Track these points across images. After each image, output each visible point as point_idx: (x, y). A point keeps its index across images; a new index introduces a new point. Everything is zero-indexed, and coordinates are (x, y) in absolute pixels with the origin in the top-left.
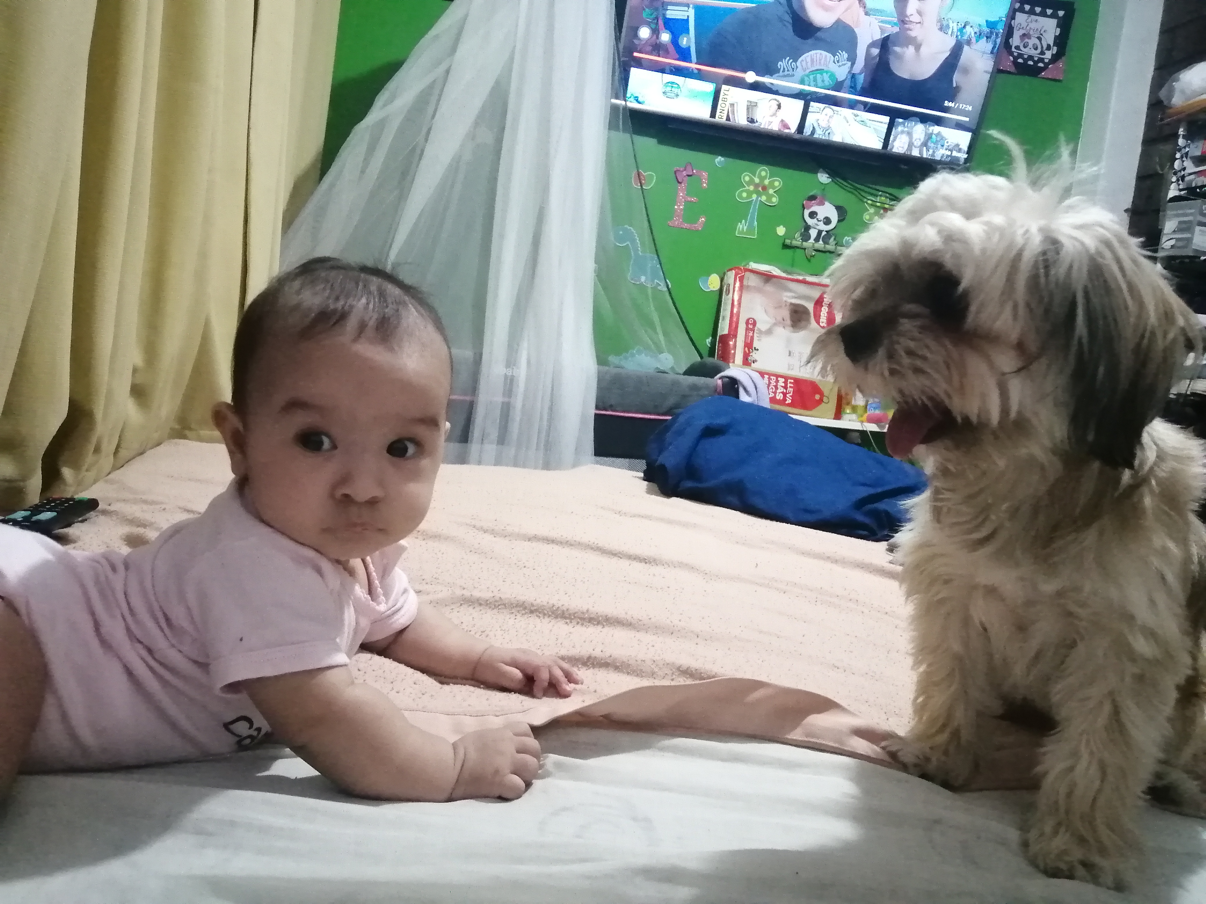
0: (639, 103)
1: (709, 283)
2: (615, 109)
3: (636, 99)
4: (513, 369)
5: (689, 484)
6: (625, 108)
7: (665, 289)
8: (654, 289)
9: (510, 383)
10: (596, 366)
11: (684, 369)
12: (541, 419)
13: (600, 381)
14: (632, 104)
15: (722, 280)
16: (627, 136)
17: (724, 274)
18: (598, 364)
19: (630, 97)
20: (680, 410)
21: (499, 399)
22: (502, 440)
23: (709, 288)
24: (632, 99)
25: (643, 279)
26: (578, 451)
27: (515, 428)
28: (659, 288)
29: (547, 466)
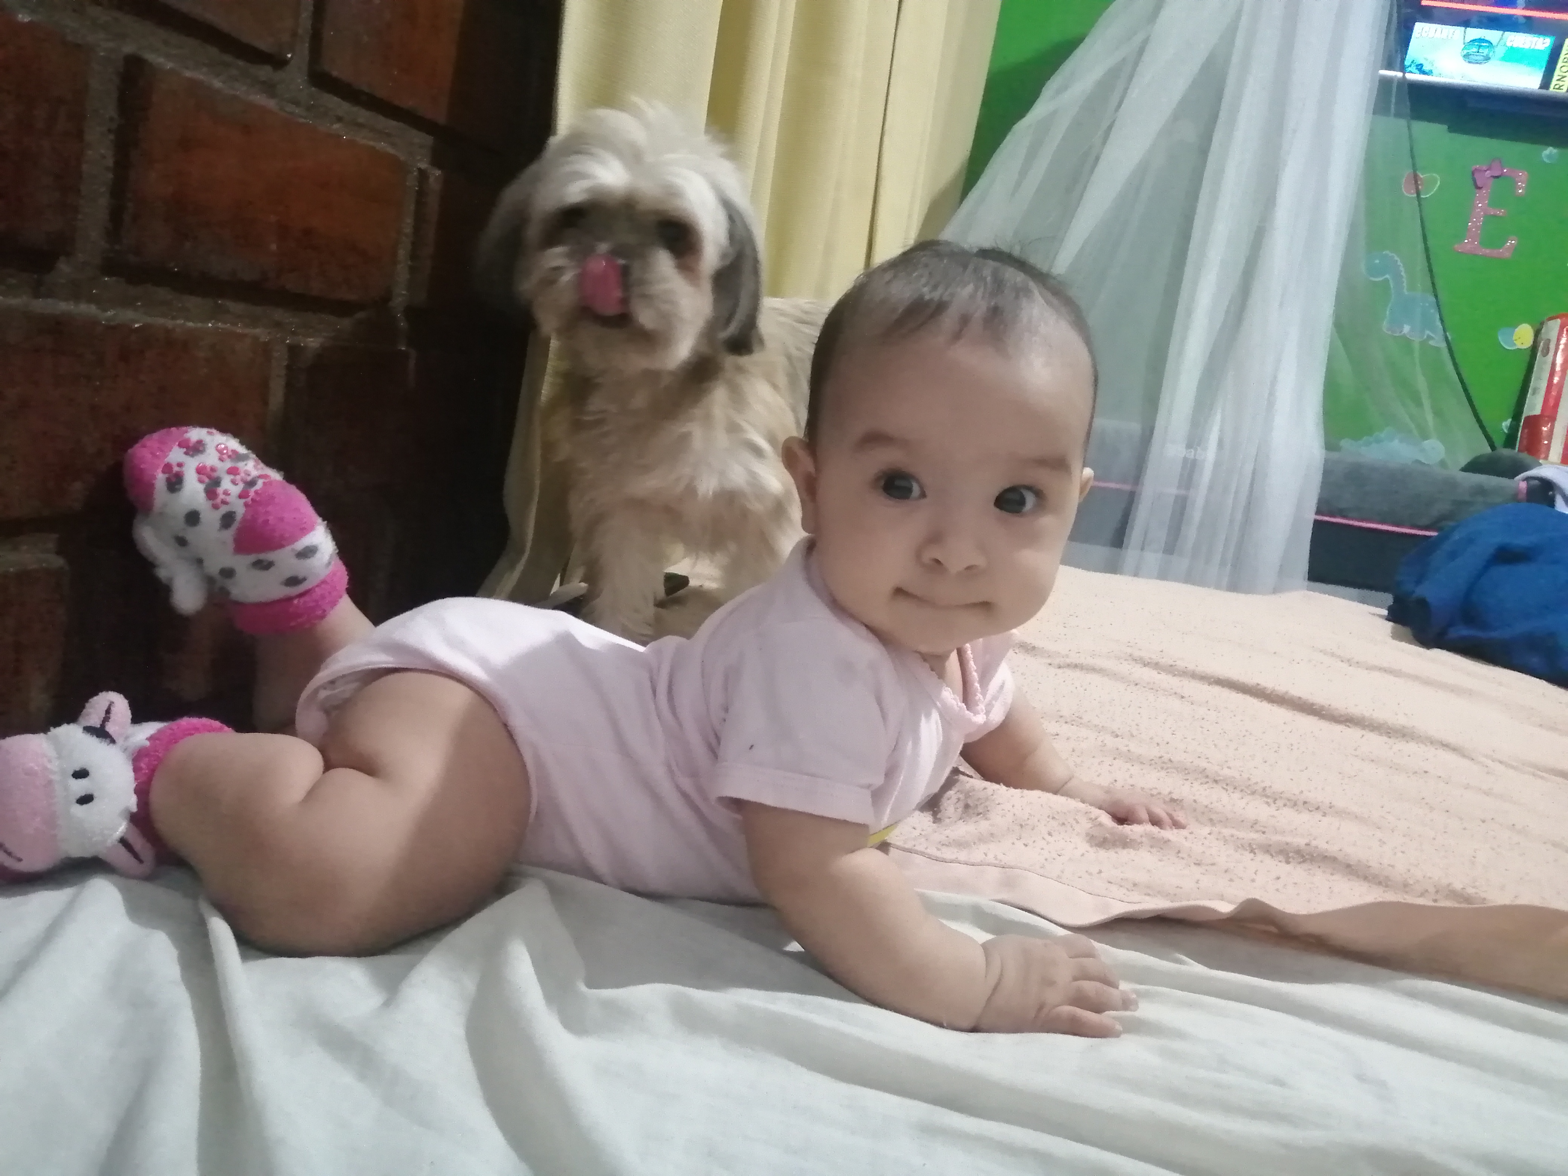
0: (1424, 73)
1: (1514, 338)
2: (1385, 83)
3: (1419, 67)
4: (1196, 450)
5: (1462, 631)
6: (1403, 82)
7: (1443, 345)
8: (1424, 343)
9: (1190, 469)
10: (1324, 451)
11: (1464, 461)
12: (1231, 521)
13: (1327, 473)
14: (1414, 76)
15: (1537, 333)
16: (1402, 123)
17: (1542, 324)
18: (1326, 449)
19: (1410, 66)
20: (1451, 523)
21: (1173, 491)
22: (1170, 548)
23: (1515, 345)
24: (1413, 69)
25: (1406, 329)
26: (1283, 571)
27: (1191, 533)
28: (1431, 343)
29: (1234, 587)
